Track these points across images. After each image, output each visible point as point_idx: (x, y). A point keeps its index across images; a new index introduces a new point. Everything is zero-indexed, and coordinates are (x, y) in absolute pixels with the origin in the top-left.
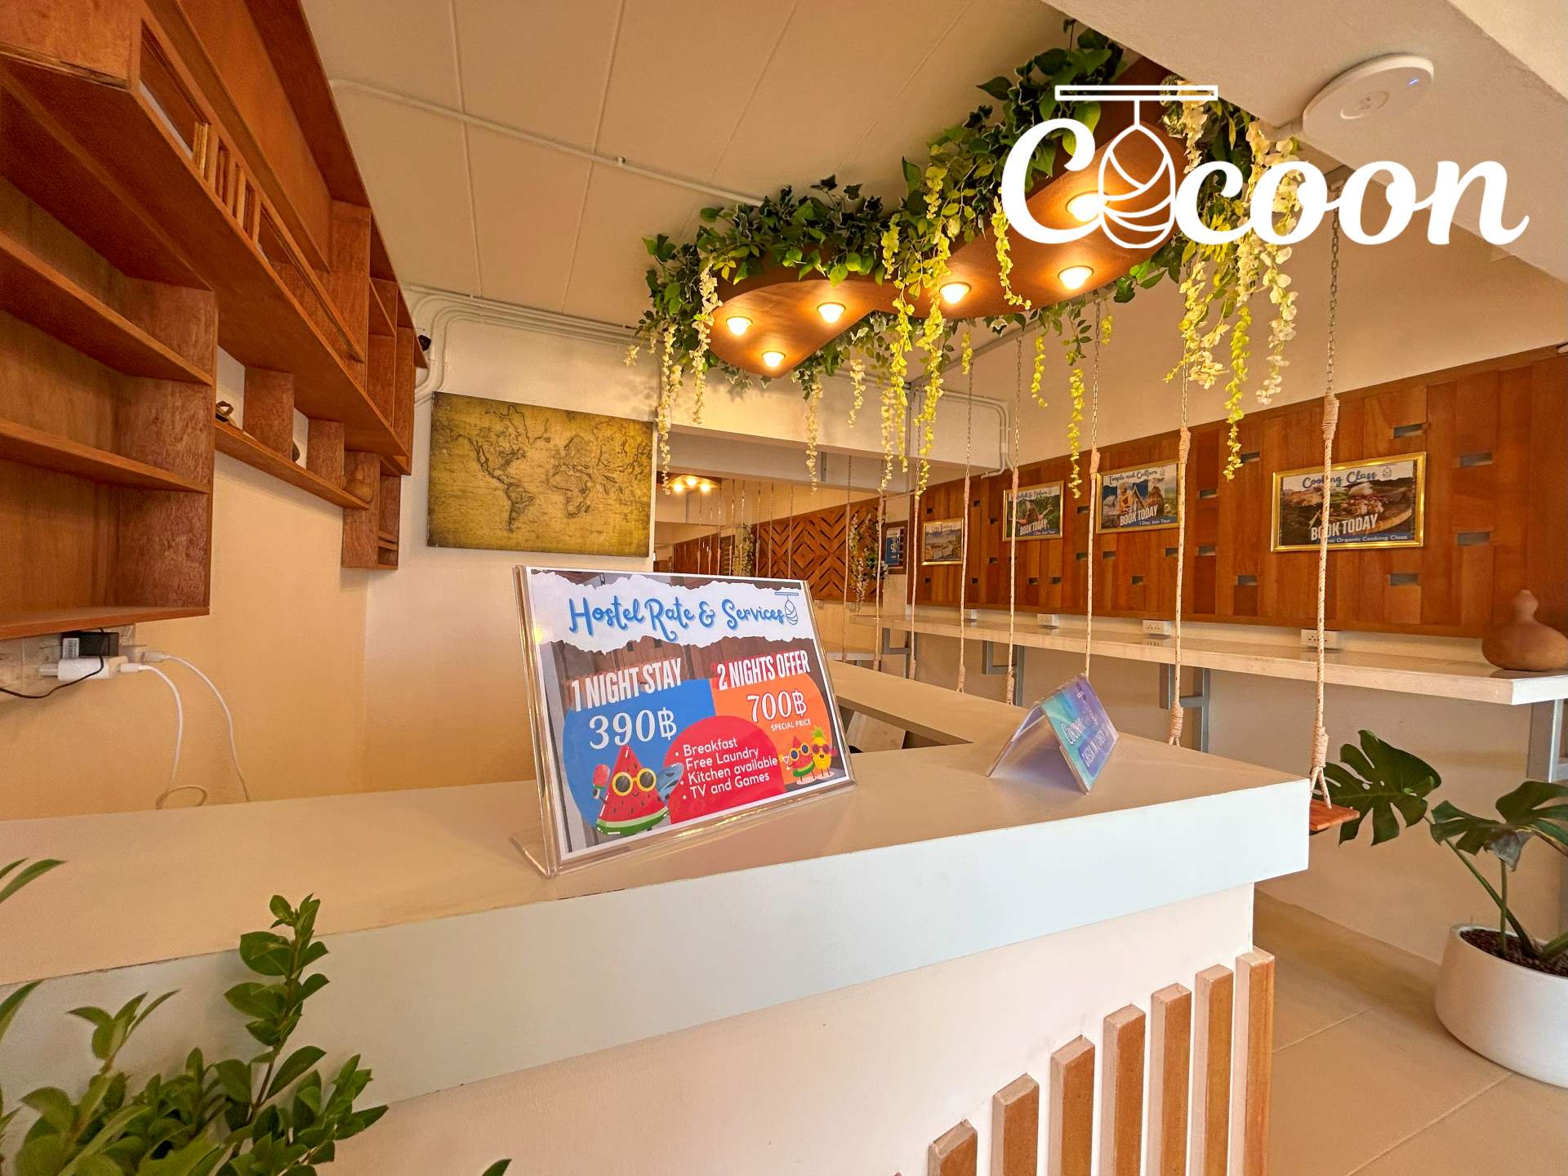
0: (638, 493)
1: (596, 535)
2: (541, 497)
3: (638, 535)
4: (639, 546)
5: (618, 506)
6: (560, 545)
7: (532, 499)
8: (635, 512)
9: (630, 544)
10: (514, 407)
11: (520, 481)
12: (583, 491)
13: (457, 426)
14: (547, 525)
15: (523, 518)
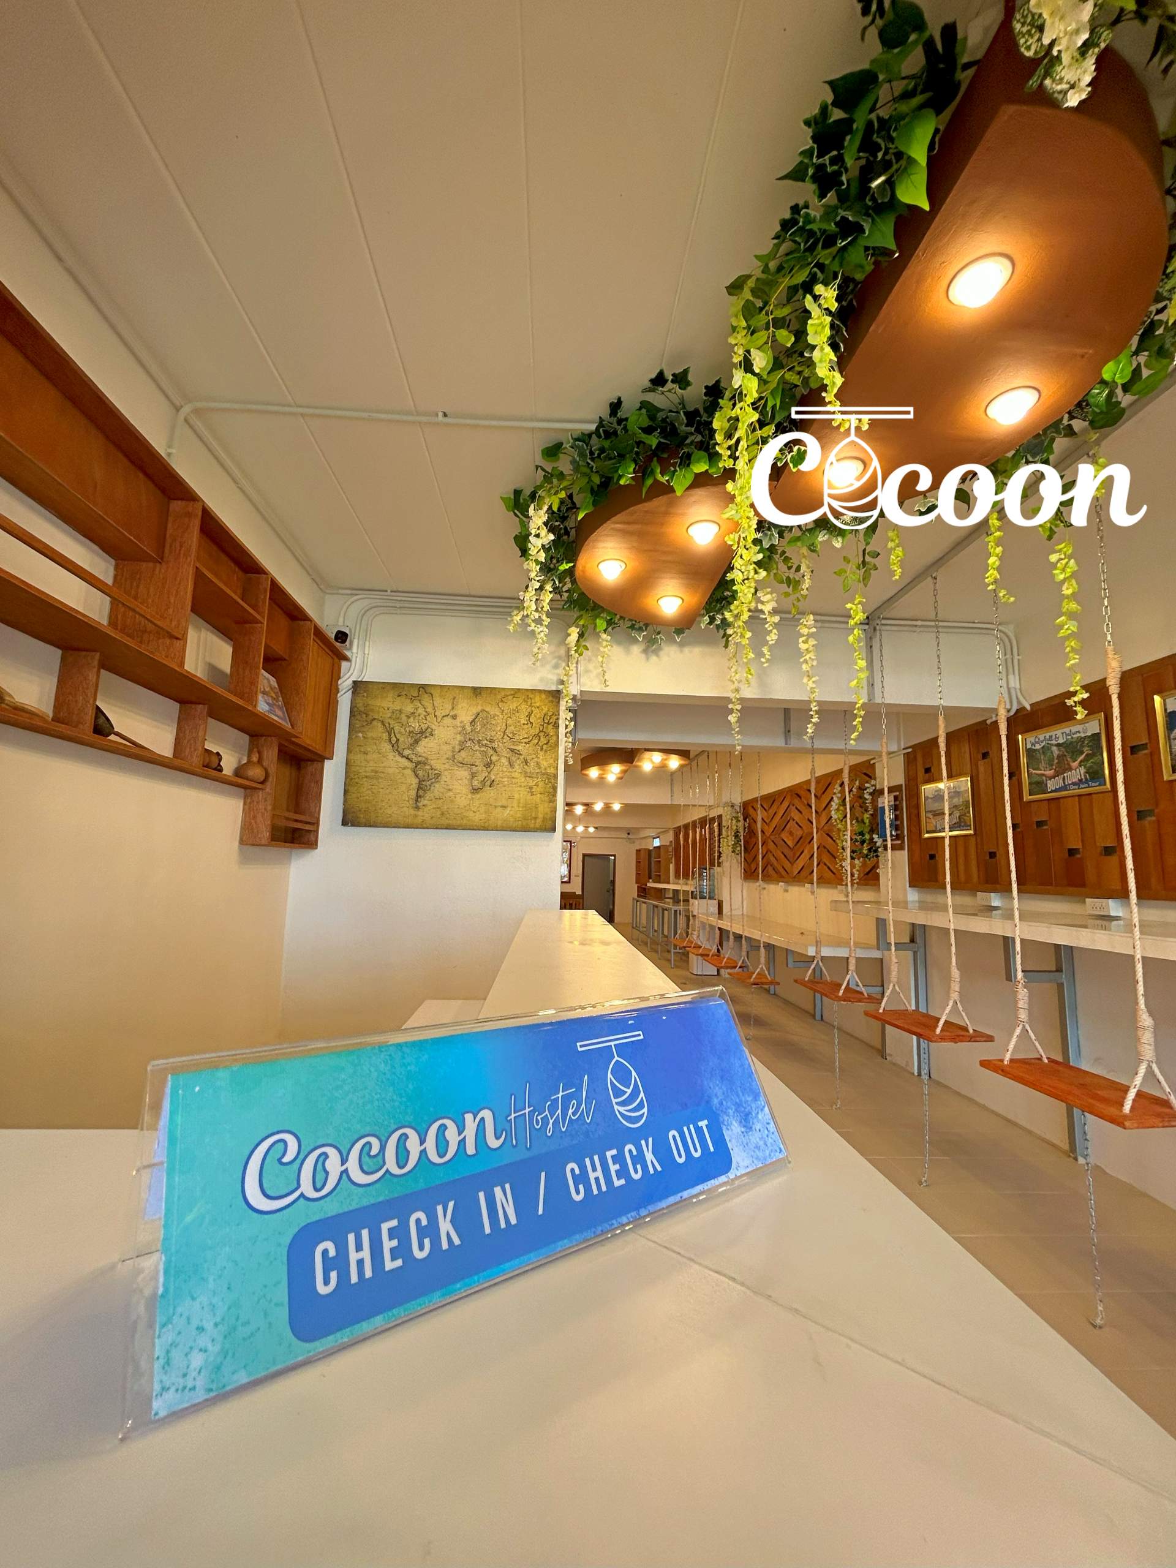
0: (544, 764)
1: (499, 809)
2: (446, 773)
3: (543, 809)
4: (544, 820)
5: (523, 780)
6: (465, 822)
7: (438, 776)
8: (541, 784)
9: (536, 818)
10: (423, 688)
11: (427, 759)
12: (488, 766)
13: (372, 710)
14: (452, 801)
15: (429, 795)
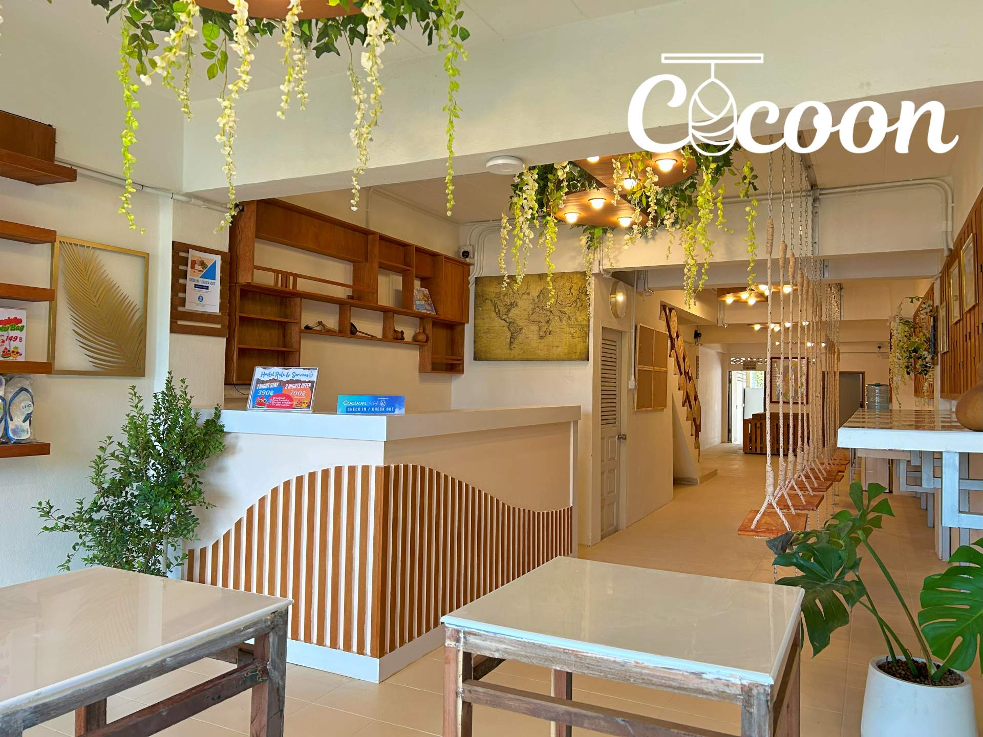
0: (580, 319)
1: (555, 348)
2: (525, 328)
3: (580, 347)
4: (582, 353)
5: (568, 329)
6: (536, 357)
7: (521, 330)
8: (578, 331)
9: (576, 353)
11: (515, 320)
12: (548, 322)
13: (486, 294)
14: (529, 344)
15: (516, 342)
